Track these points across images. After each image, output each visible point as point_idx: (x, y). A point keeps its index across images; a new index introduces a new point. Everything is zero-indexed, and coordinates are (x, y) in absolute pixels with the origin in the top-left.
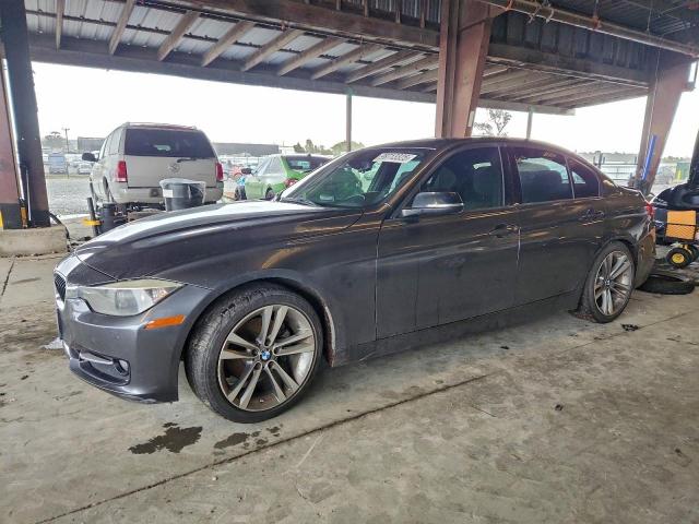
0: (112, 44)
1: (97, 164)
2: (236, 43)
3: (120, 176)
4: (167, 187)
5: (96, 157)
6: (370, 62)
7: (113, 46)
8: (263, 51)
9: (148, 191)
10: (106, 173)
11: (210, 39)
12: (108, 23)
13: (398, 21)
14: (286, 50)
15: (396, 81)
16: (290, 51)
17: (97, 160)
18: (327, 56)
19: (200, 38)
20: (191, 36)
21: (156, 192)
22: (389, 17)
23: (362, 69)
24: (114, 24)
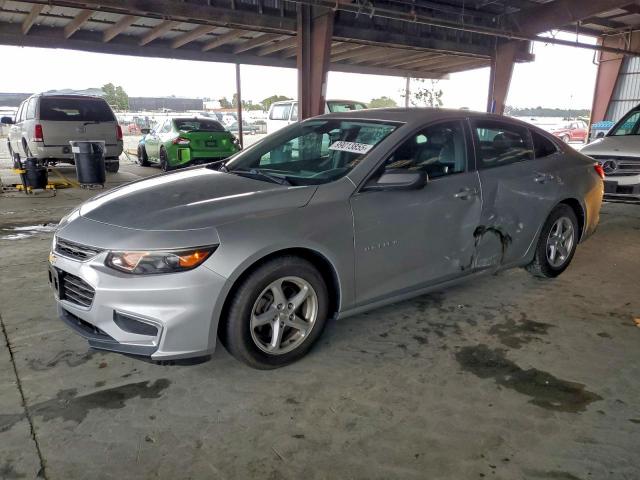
0: (24, 26)
1: (13, 126)
2: (132, 25)
3: (37, 136)
4: (75, 145)
5: (13, 120)
6: (251, 38)
7: (27, 27)
8: (156, 31)
9: (61, 148)
10: (24, 134)
11: (109, 22)
12: (22, 12)
13: (261, 12)
14: (175, 30)
15: (280, 52)
16: (179, 30)
17: (14, 123)
18: (212, 34)
19: (100, 21)
20: (92, 20)
21: (67, 149)
22: (252, 8)
23: (245, 43)
24: (27, 13)
